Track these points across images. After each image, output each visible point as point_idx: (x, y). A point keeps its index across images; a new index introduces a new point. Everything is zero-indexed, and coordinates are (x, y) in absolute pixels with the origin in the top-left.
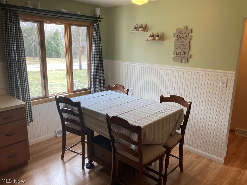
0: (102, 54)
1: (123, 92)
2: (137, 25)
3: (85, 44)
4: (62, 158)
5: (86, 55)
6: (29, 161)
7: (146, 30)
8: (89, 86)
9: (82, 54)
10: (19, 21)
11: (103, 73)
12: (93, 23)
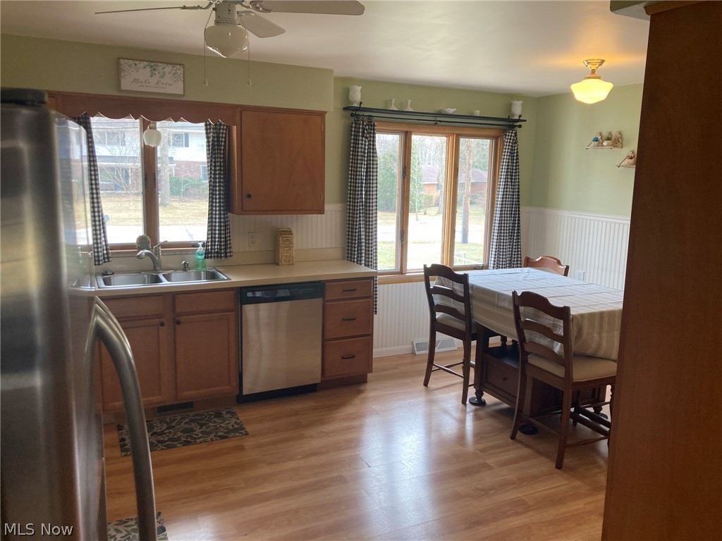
0: (518, 195)
1: (557, 271)
2: (601, 134)
3: (485, 175)
4: (426, 384)
5: (483, 208)
6: (369, 375)
7: (619, 144)
8: (484, 261)
9: (471, 203)
10: (374, 133)
11: (518, 229)
12: (505, 131)
